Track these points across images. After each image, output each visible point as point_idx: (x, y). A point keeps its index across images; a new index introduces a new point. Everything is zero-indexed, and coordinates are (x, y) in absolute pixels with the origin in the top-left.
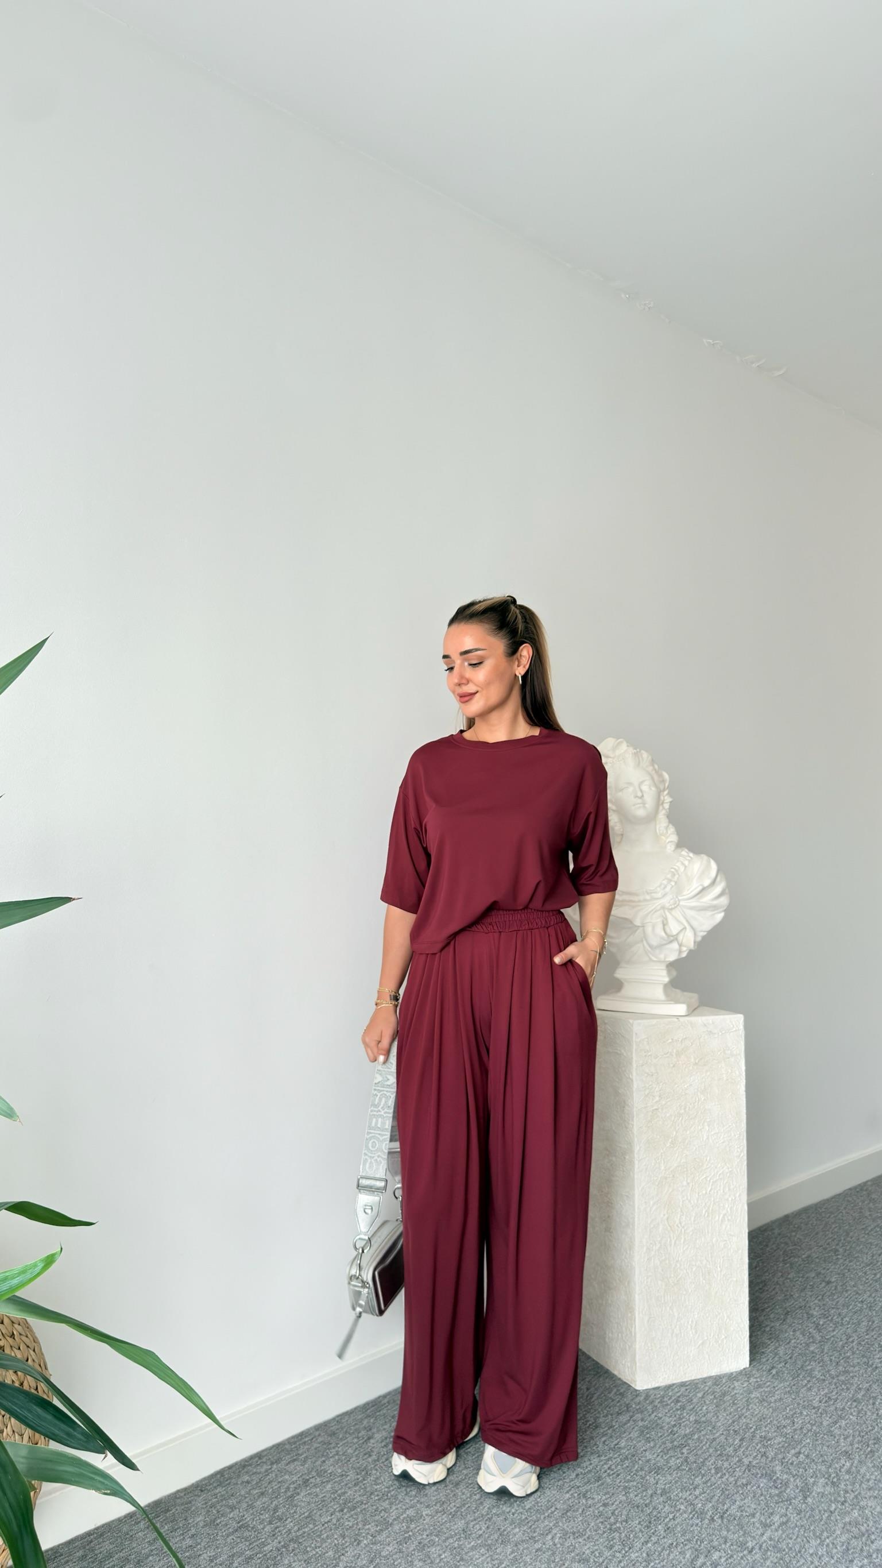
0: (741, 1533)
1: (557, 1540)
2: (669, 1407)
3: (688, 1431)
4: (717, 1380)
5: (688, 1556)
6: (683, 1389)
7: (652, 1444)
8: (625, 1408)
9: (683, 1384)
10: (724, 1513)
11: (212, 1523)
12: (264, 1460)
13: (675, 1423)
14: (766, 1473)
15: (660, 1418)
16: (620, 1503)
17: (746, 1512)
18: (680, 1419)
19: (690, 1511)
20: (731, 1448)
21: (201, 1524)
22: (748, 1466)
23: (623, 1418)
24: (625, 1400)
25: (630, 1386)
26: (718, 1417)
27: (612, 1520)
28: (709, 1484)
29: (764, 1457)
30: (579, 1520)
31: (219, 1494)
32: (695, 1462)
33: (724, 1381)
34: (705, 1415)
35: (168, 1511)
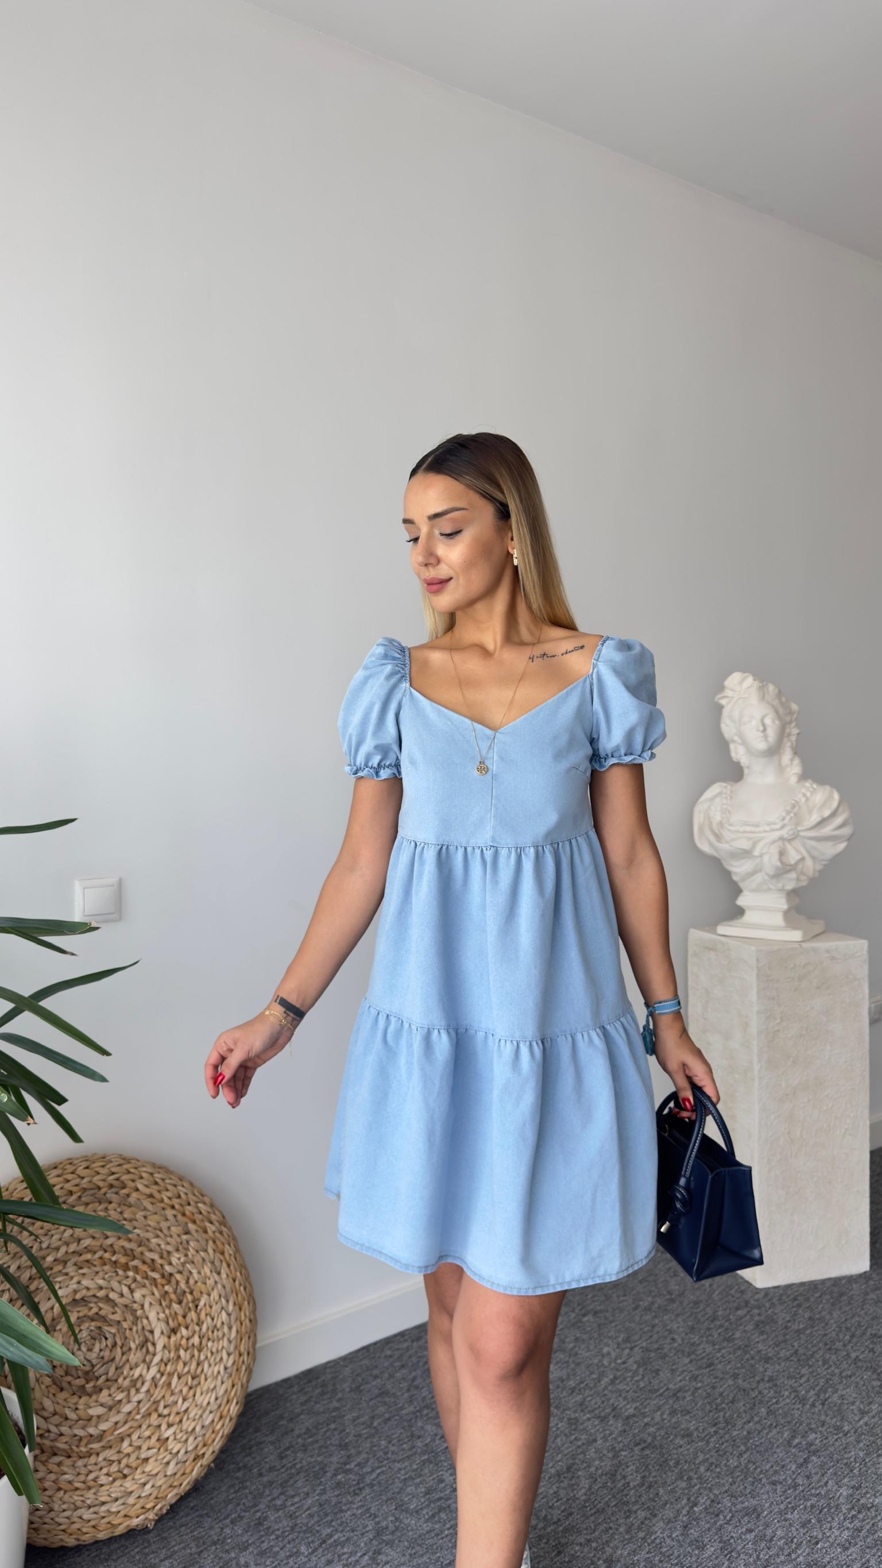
0: (839, 1418)
1: (665, 1416)
2: (785, 1305)
3: (801, 1326)
4: (836, 1281)
5: (785, 1435)
6: (801, 1289)
7: (765, 1337)
8: (744, 1304)
9: (802, 1284)
10: (826, 1400)
11: (357, 1389)
12: (406, 1337)
13: (788, 1319)
14: (871, 1367)
15: (776, 1314)
16: (729, 1386)
17: (847, 1400)
18: (795, 1314)
19: (792, 1397)
20: (841, 1343)
21: (348, 1390)
22: (855, 1359)
23: (740, 1313)
24: (745, 1296)
25: (751, 1284)
26: (832, 1314)
27: (718, 1401)
28: (815, 1374)
29: (871, 1353)
30: (688, 1399)
31: (364, 1367)
32: (804, 1354)
33: (843, 1282)
34: (819, 1313)
35: (317, 1378)
